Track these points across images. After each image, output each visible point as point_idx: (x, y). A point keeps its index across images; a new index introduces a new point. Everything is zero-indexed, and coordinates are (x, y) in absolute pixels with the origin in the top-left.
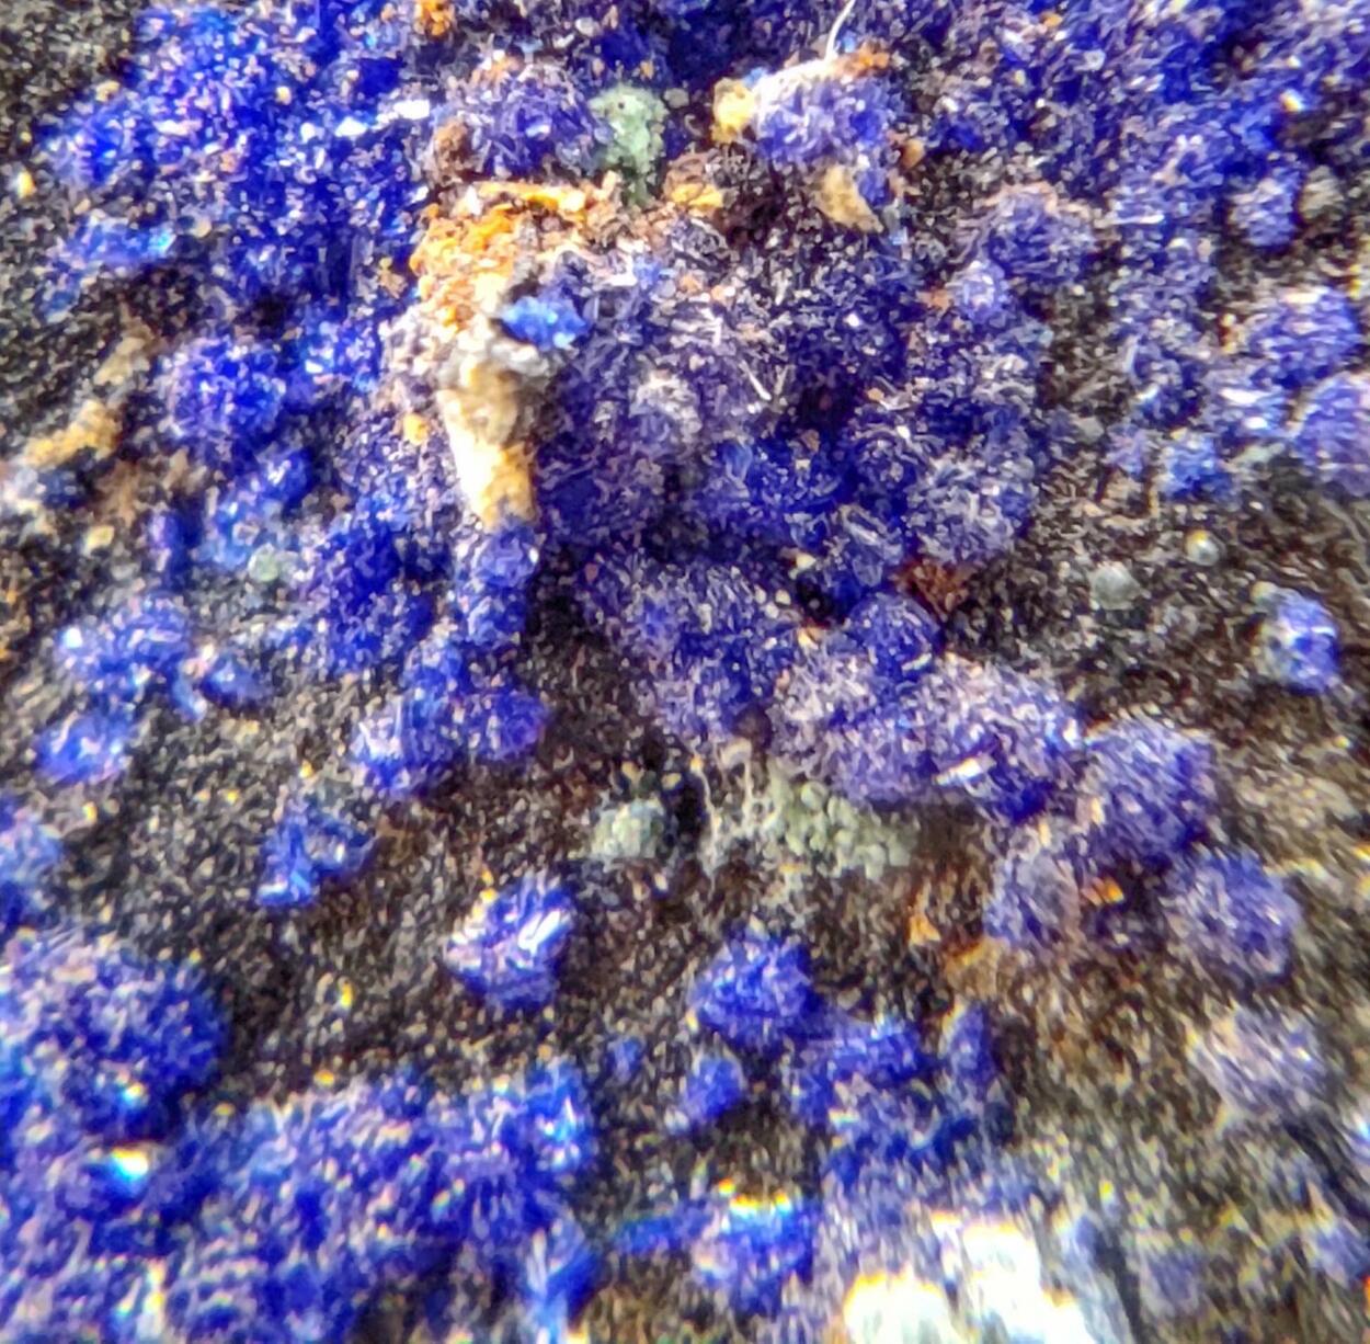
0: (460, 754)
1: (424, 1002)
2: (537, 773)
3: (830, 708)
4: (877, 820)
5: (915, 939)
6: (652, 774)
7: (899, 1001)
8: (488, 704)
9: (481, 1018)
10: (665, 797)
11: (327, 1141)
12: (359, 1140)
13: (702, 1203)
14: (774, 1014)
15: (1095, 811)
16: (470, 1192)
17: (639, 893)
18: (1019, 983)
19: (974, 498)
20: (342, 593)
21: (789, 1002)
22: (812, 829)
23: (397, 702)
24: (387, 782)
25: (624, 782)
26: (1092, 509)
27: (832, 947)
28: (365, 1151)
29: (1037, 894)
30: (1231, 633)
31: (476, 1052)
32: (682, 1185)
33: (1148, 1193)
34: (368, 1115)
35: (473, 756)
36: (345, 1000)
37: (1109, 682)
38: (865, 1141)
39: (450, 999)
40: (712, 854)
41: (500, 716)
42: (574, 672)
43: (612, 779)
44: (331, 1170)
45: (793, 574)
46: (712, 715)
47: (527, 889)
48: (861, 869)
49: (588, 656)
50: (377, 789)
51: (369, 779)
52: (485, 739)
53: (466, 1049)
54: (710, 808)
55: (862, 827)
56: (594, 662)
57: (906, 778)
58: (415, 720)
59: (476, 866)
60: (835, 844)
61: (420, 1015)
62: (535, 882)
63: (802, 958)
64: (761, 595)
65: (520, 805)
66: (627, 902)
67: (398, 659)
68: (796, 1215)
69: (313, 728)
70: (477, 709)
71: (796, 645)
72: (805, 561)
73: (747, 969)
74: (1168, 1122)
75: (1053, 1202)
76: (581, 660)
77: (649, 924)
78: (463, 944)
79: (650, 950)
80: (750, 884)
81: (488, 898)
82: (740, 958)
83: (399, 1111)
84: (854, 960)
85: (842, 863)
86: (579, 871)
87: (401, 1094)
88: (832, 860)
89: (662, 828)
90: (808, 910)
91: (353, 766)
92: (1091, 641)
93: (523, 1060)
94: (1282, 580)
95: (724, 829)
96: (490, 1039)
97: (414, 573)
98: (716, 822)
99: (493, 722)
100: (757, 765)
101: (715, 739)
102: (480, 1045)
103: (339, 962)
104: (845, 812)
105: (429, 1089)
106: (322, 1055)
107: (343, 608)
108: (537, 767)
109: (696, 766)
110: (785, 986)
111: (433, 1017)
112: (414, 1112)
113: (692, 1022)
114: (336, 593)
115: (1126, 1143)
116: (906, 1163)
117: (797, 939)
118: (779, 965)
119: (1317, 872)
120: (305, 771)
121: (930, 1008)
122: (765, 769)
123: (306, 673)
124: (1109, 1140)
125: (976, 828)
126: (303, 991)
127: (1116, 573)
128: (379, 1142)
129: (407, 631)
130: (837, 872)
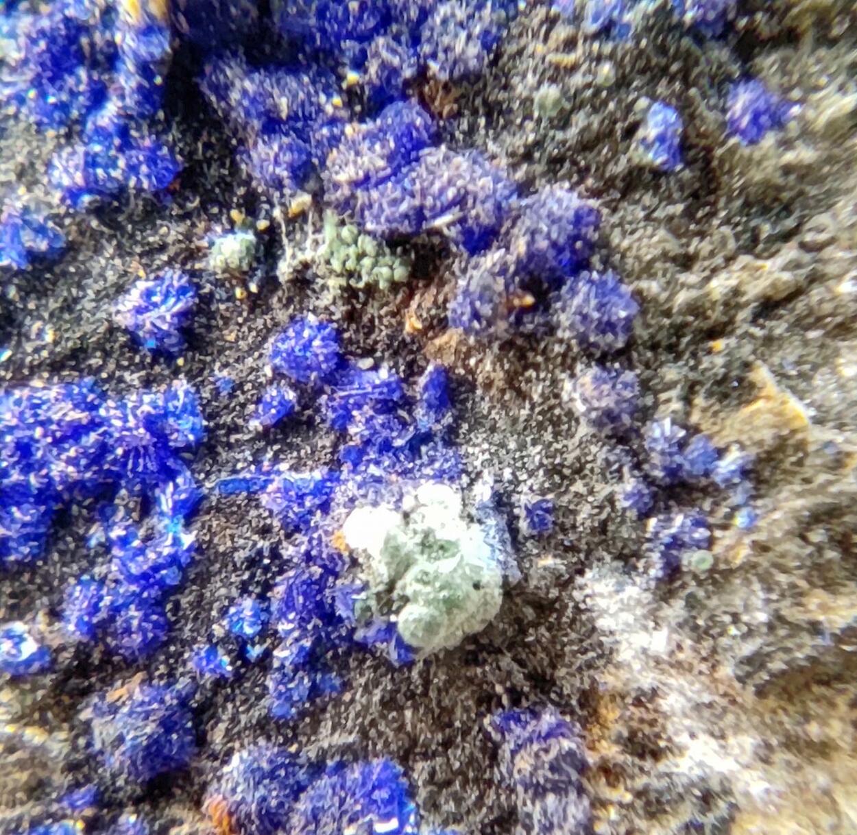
0: (123, 189)
1: (100, 346)
2: (176, 211)
3: (361, 174)
4: (387, 250)
5: (408, 328)
6: (250, 219)
7: (396, 366)
8: (141, 158)
9: (137, 359)
10: (258, 234)
11: (36, 415)
12: (56, 417)
13: (268, 473)
14: (319, 368)
15: (520, 246)
16: (126, 454)
17: (239, 292)
18: (468, 355)
19: (463, 35)
20: (44, 70)
21: (327, 360)
22: (348, 256)
23: (81, 149)
24: (75, 204)
25: (232, 222)
26: (540, 48)
27: (357, 331)
28: (59, 423)
29: (481, 298)
30: (619, 133)
31: (133, 378)
32: (257, 462)
33: (531, 474)
34: (63, 404)
35: (133, 192)
36: (49, 337)
37: (539, 168)
38: (367, 442)
39: (117, 345)
40: (284, 270)
41: (149, 166)
42: (200, 145)
43: (224, 219)
44: (38, 432)
45: (344, 85)
46: (285, 174)
47: (167, 283)
48: (377, 282)
49: (210, 135)
50: (69, 207)
51: (63, 200)
52: (139, 180)
53: (127, 376)
54: (285, 241)
55: (378, 255)
56: (213, 140)
57: (406, 222)
58: (91, 162)
59: (135, 266)
60: (362, 266)
61: (98, 354)
62: (172, 278)
63: (338, 336)
64: (323, 98)
65: (164, 230)
66: (231, 298)
67: (82, 121)
68: (324, 481)
69: (27, 163)
70: (134, 160)
71: (343, 133)
72: (352, 77)
73: (302, 342)
74: (548, 436)
75: (475, 477)
76: (205, 137)
77: (245, 314)
78: (124, 311)
79: (245, 329)
80: (309, 292)
81: (142, 285)
82: (299, 334)
83: (83, 406)
84: (370, 341)
85: (365, 278)
86: (201, 277)
87: (85, 397)
88: (360, 277)
89: (253, 252)
90: (344, 308)
91: (53, 192)
92: (531, 138)
93: (163, 387)
94: (654, 98)
95: (294, 256)
96: (143, 373)
97: (94, 65)
98: (289, 251)
99: (144, 169)
100: (316, 216)
101: (287, 191)
102: (136, 376)
103: (46, 315)
104: (368, 244)
105: (103, 396)
106: (34, 370)
107: (44, 81)
108: (175, 206)
109: (277, 213)
110: (325, 351)
111: (107, 354)
112: (92, 407)
113: (268, 371)
114: (39, 69)
115: (522, 447)
116: (390, 454)
117: (335, 325)
118: (323, 339)
119: (652, 287)
120: (22, 190)
121: (413, 370)
122: (321, 219)
123: (22, 125)
124: (512, 445)
125: (451, 260)
126: (23, 330)
127: (550, 92)
128: (68, 419)
129: (87, 103)
130: (361, 285)
